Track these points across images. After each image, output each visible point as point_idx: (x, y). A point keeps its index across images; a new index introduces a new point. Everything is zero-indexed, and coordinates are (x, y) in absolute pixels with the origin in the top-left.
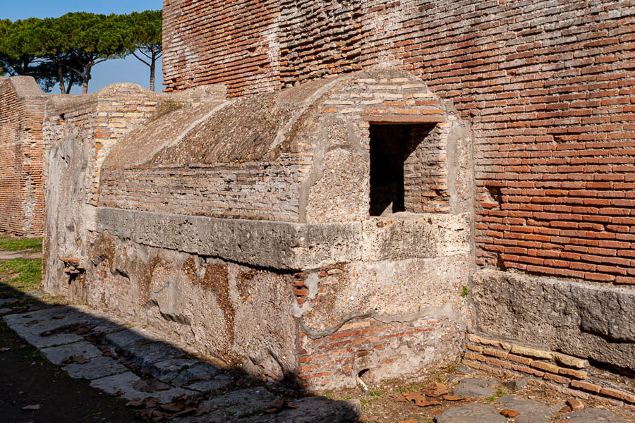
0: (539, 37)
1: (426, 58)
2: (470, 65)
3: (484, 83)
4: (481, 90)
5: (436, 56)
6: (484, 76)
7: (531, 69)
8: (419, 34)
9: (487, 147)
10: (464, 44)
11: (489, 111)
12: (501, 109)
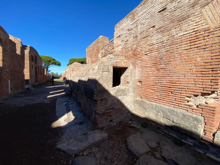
0: (154, 45)
1: (126, 55)
2: (136, 55)
3: (139, 59)
4: (138, 60)
5: (128, 54)
6: (139, 57)
7: (151, 54)
8: (125, 50)
9: (139, 73)
10: (134, 51)
11: (139, 65)
12: (143, 64)
